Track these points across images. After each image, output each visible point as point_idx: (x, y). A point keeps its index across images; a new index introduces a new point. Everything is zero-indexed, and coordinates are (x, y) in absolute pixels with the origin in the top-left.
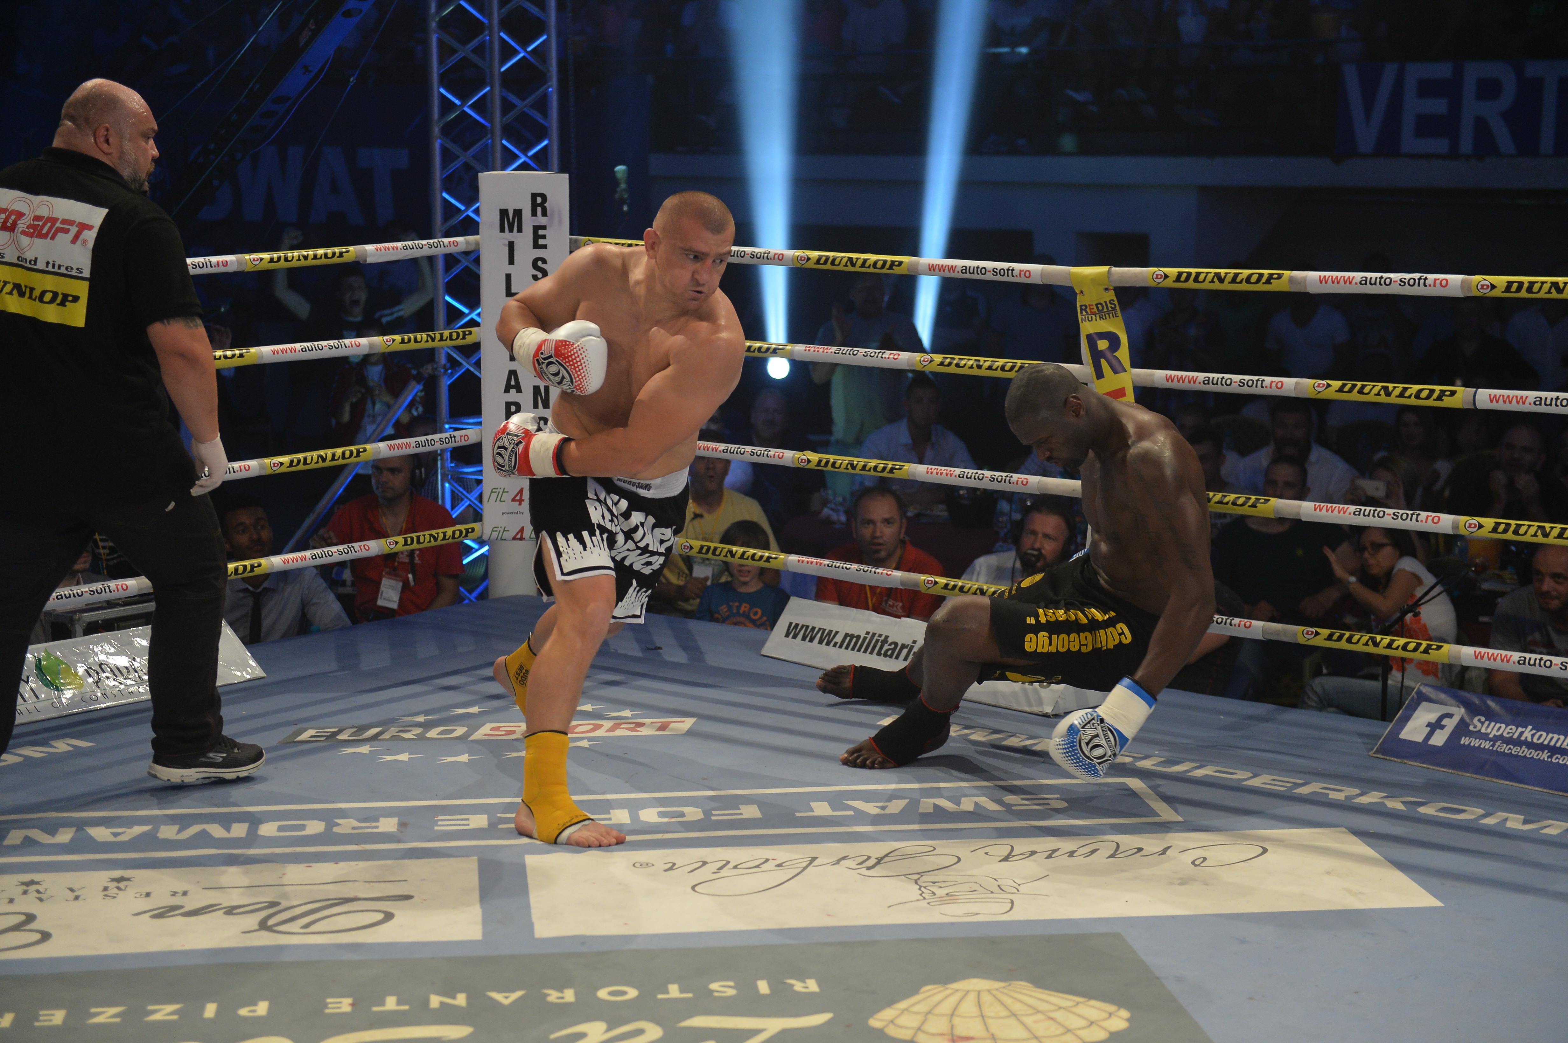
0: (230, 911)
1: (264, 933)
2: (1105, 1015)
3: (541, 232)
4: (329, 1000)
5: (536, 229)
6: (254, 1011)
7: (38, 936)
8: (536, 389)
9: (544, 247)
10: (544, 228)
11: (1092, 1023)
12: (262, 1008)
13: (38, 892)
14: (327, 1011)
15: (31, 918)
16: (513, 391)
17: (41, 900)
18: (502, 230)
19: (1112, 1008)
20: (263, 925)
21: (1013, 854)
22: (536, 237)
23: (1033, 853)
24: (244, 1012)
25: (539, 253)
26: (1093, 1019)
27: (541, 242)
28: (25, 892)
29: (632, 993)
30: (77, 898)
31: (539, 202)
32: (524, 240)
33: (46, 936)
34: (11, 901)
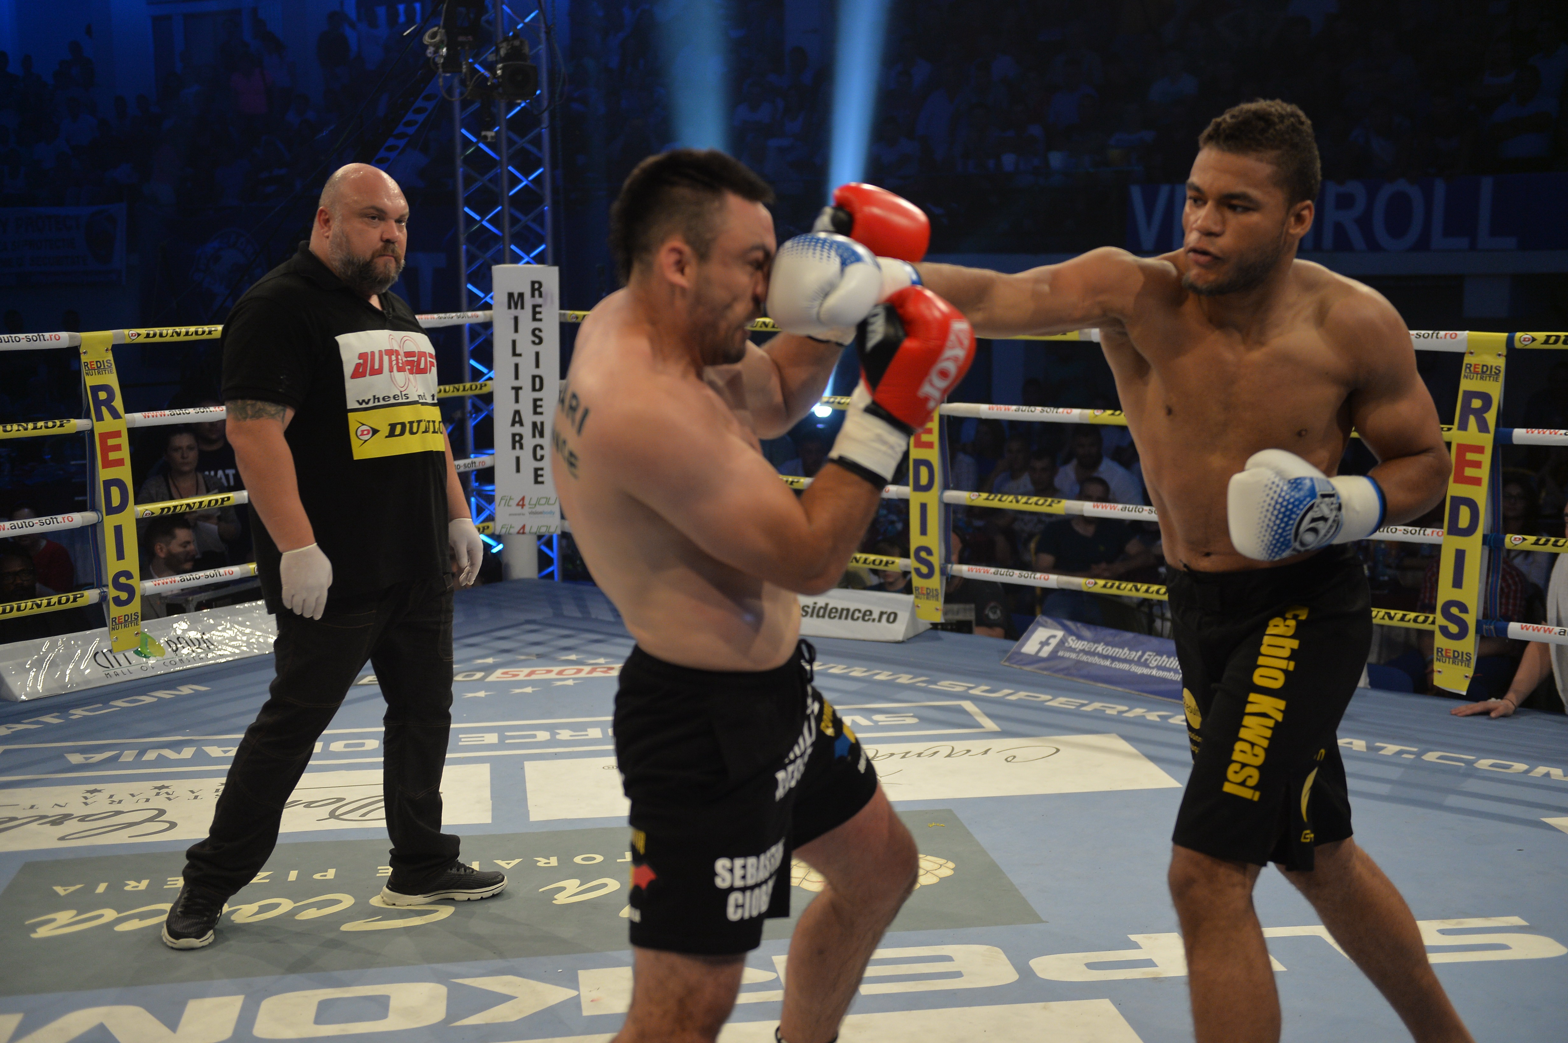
0: (308, 805)
1: (332, 820)
2: (937, 866)
3: (538, 309)
4: (379, 868)
5: (534, 307)
6: (325, 876)
7: (168, 825)
8: (534, 425)
9: (540, 320)
10: (540, 306)
11: (927, 872)
12: (331, 874)
13: (167, 793)
14: (378, 875)
15: (162, 812)
16: (517, 425)
17: (169, 799)
18: (510, 307)
19: (942, 861)
20: (332, 815)
21: (877, 756)
22: (535, 313)
23: (892, 755)
24: (317, 876)
25: (537, 325)
26: (928, 869)
27: (538, 316)
28: (158, 794)
29: (599, 858)
30: (196, 797)
31: (536, 287)
32: (525, 315)
33: (173, 825)
34: (148, 800)
